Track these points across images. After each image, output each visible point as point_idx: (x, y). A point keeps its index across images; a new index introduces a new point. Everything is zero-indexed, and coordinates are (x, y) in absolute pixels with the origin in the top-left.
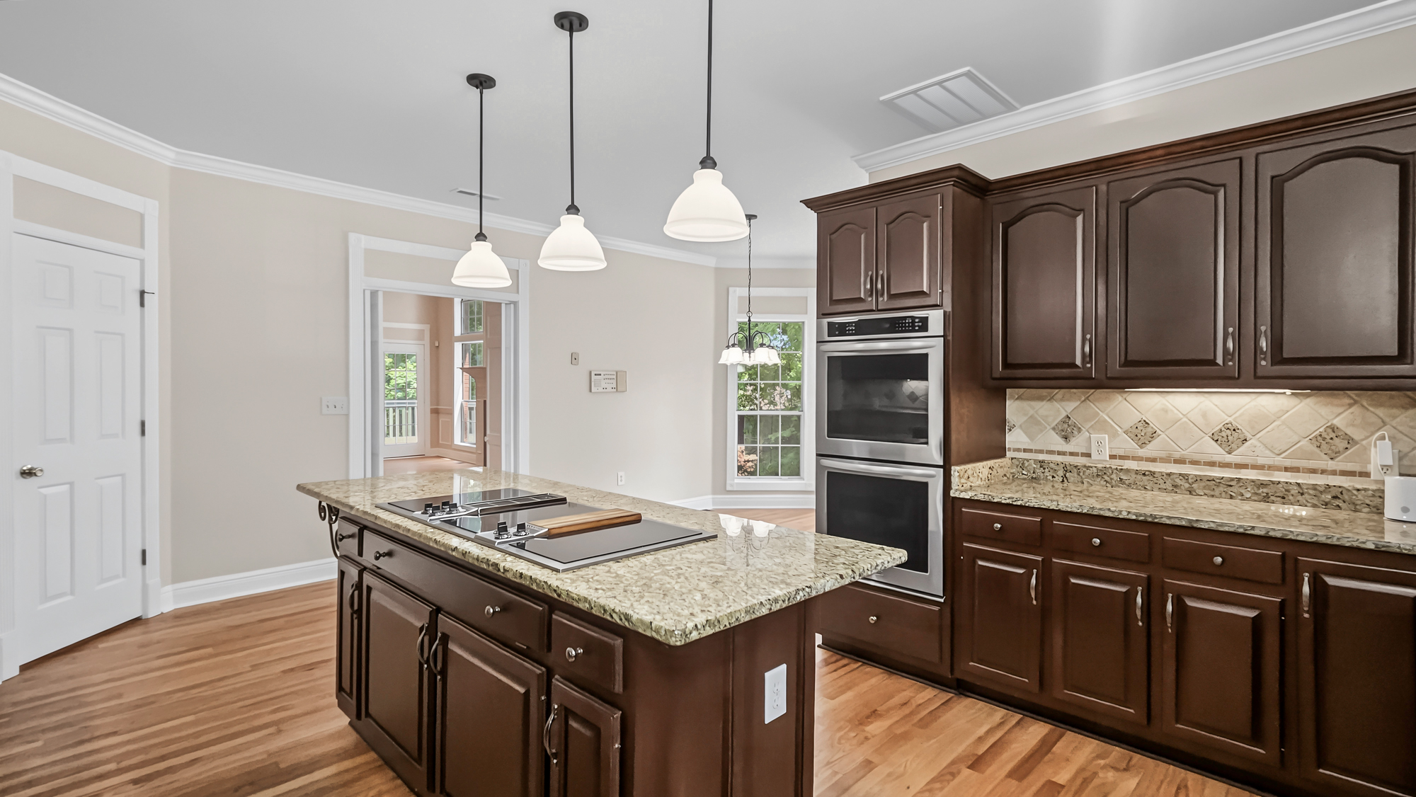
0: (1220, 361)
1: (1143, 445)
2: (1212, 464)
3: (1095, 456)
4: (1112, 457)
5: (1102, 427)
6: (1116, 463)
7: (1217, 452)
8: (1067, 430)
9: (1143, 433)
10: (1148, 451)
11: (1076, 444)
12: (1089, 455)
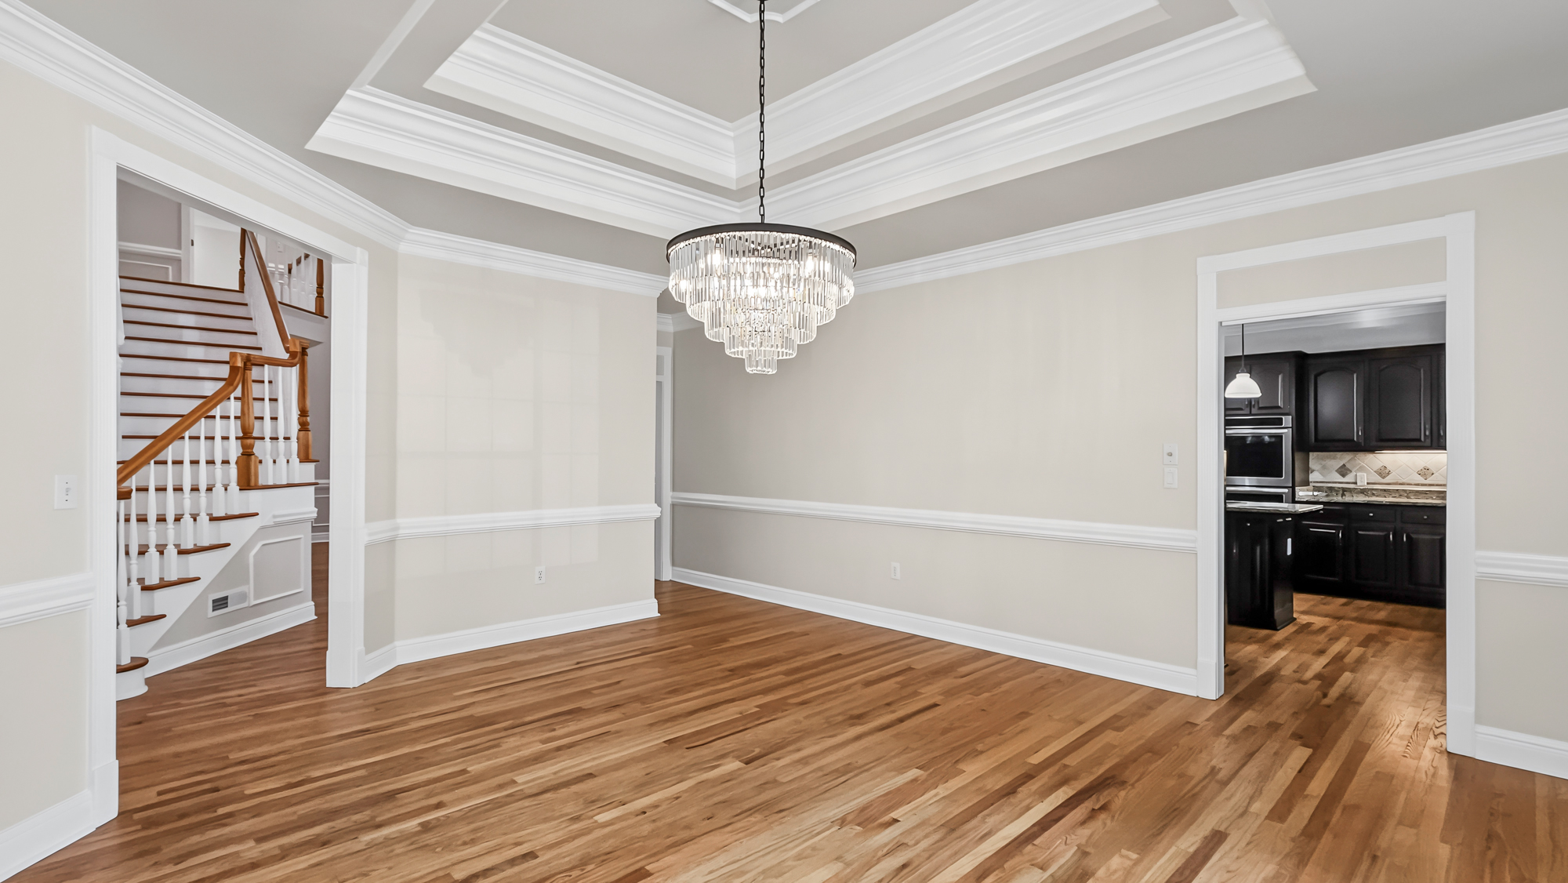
0: (1422, 439)
1: (1384, 478)
2: (1418, 485)
3: (1358, 484)
4: (1368, 483)
5: (1361, 469)
6: (1370, 487)
7: (1421, 480)
8: (1343, 471)
9: (1383, 472)
10: (1386, 480)
11: (1349, 478)
12: (1356, 483)
